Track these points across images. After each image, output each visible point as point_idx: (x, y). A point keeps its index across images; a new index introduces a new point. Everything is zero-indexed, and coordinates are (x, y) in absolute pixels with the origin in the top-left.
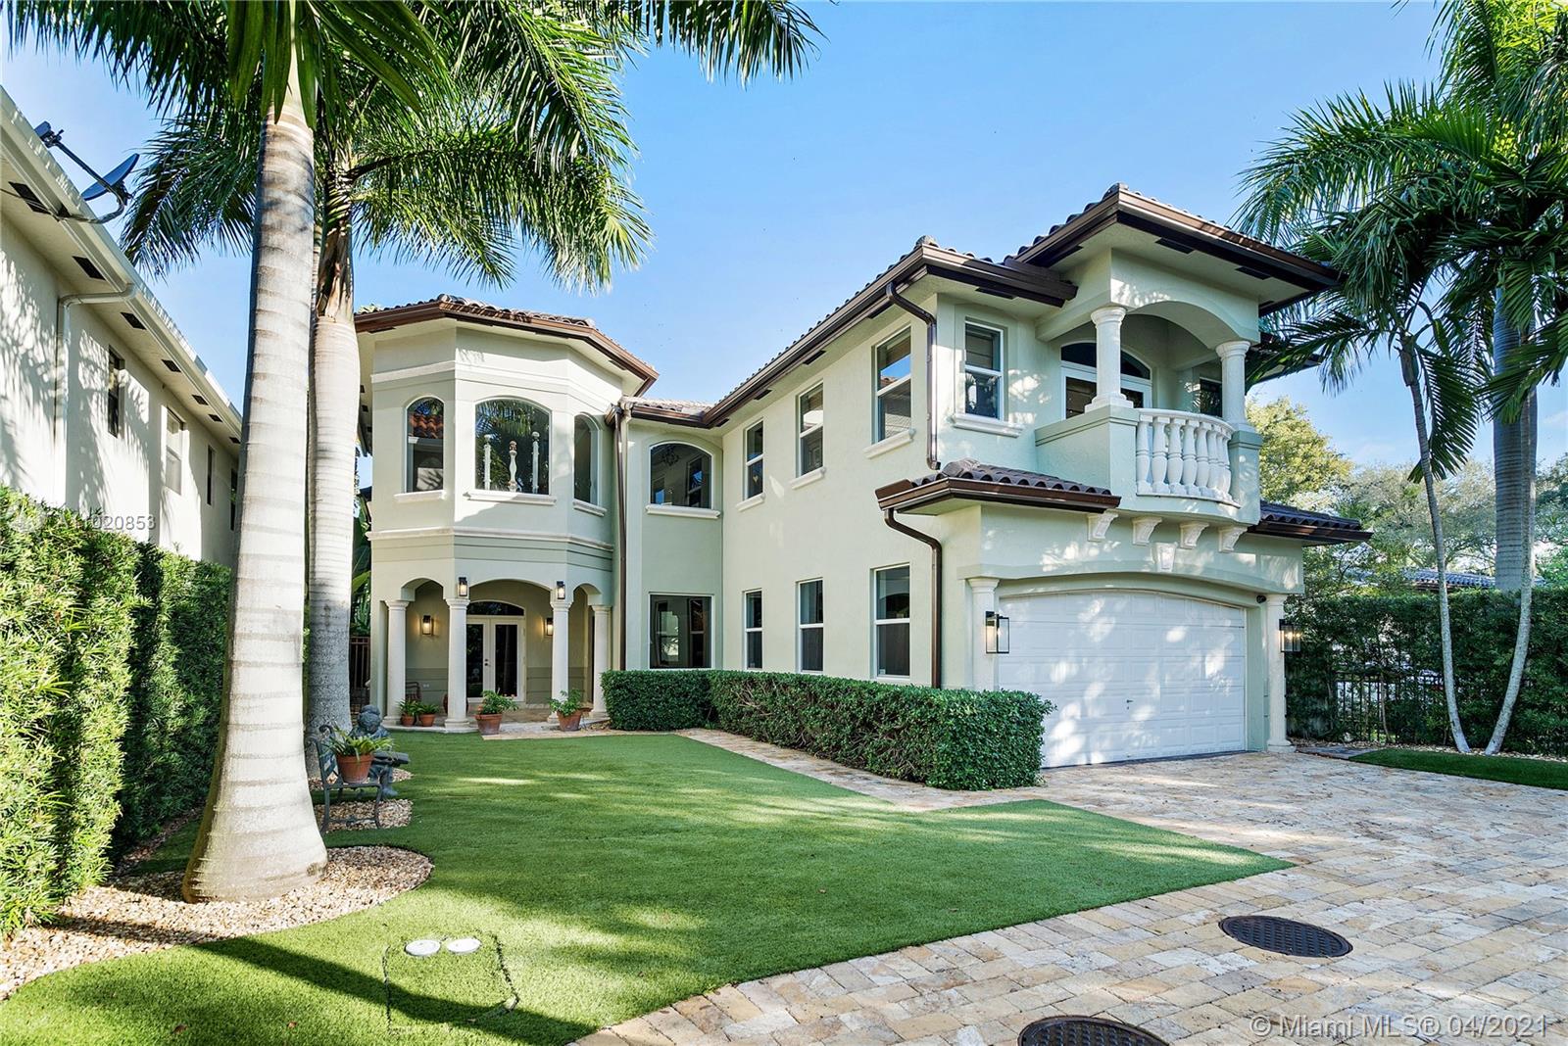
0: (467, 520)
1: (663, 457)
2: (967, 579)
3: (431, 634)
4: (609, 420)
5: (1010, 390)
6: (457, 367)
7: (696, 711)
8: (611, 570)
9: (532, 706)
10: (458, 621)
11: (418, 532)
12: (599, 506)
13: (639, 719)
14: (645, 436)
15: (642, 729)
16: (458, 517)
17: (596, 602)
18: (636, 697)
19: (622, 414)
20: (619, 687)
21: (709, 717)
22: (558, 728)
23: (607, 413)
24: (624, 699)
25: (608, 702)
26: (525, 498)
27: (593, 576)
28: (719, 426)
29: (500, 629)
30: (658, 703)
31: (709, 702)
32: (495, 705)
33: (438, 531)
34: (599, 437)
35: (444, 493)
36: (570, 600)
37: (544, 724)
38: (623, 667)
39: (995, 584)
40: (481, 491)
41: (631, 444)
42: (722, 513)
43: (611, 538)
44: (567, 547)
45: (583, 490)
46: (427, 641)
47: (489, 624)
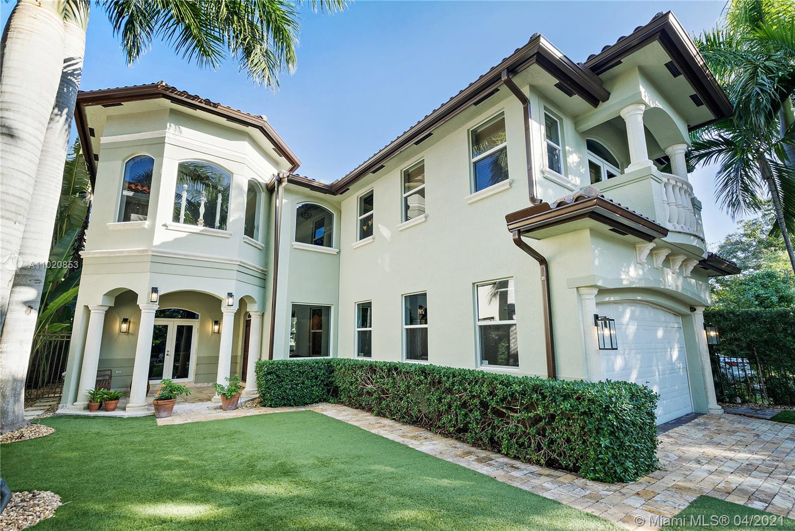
0: (163, 244)
1: (305, 212)
2: (577, 288)
3: (127, 332)
4: (270, 186)
5: (568, 159)
6: (167, 135)
7: (323, 389)
8: (264, 288)
9: (199, 385)
10: (147, 322)
11: (122, 252)
12: (259, 241)
13: (283, 398)
14: (294, 197)
15: (285, 405)
16: (157, 241)
17: (253, 309)
18: (282, 381)
19: (280, 181)
20: (270, 373)
21: (332, 394)
22: (221, 408)
23: (268, 182)
24: (273, 383)
25: (259, 386)
26: (208, 231)
27: (253, 291)
28: (341, 194)
29: (180, 329)
30: (297, 385)
31: (331, 383)
32: (171, 391)
33: (139, 251)
34: (263, 197)
35: (147, 224)
36: (236, 307)
37: (209, 404)
38: (271, 357)
39: (596, 291)
40: (176, 224)
41: (284, 201)
42: (340, 251)
43: (266, 264)
44: (237, 268)
45: (250, 230)
46: (124, 337)
47: (173, 325)
